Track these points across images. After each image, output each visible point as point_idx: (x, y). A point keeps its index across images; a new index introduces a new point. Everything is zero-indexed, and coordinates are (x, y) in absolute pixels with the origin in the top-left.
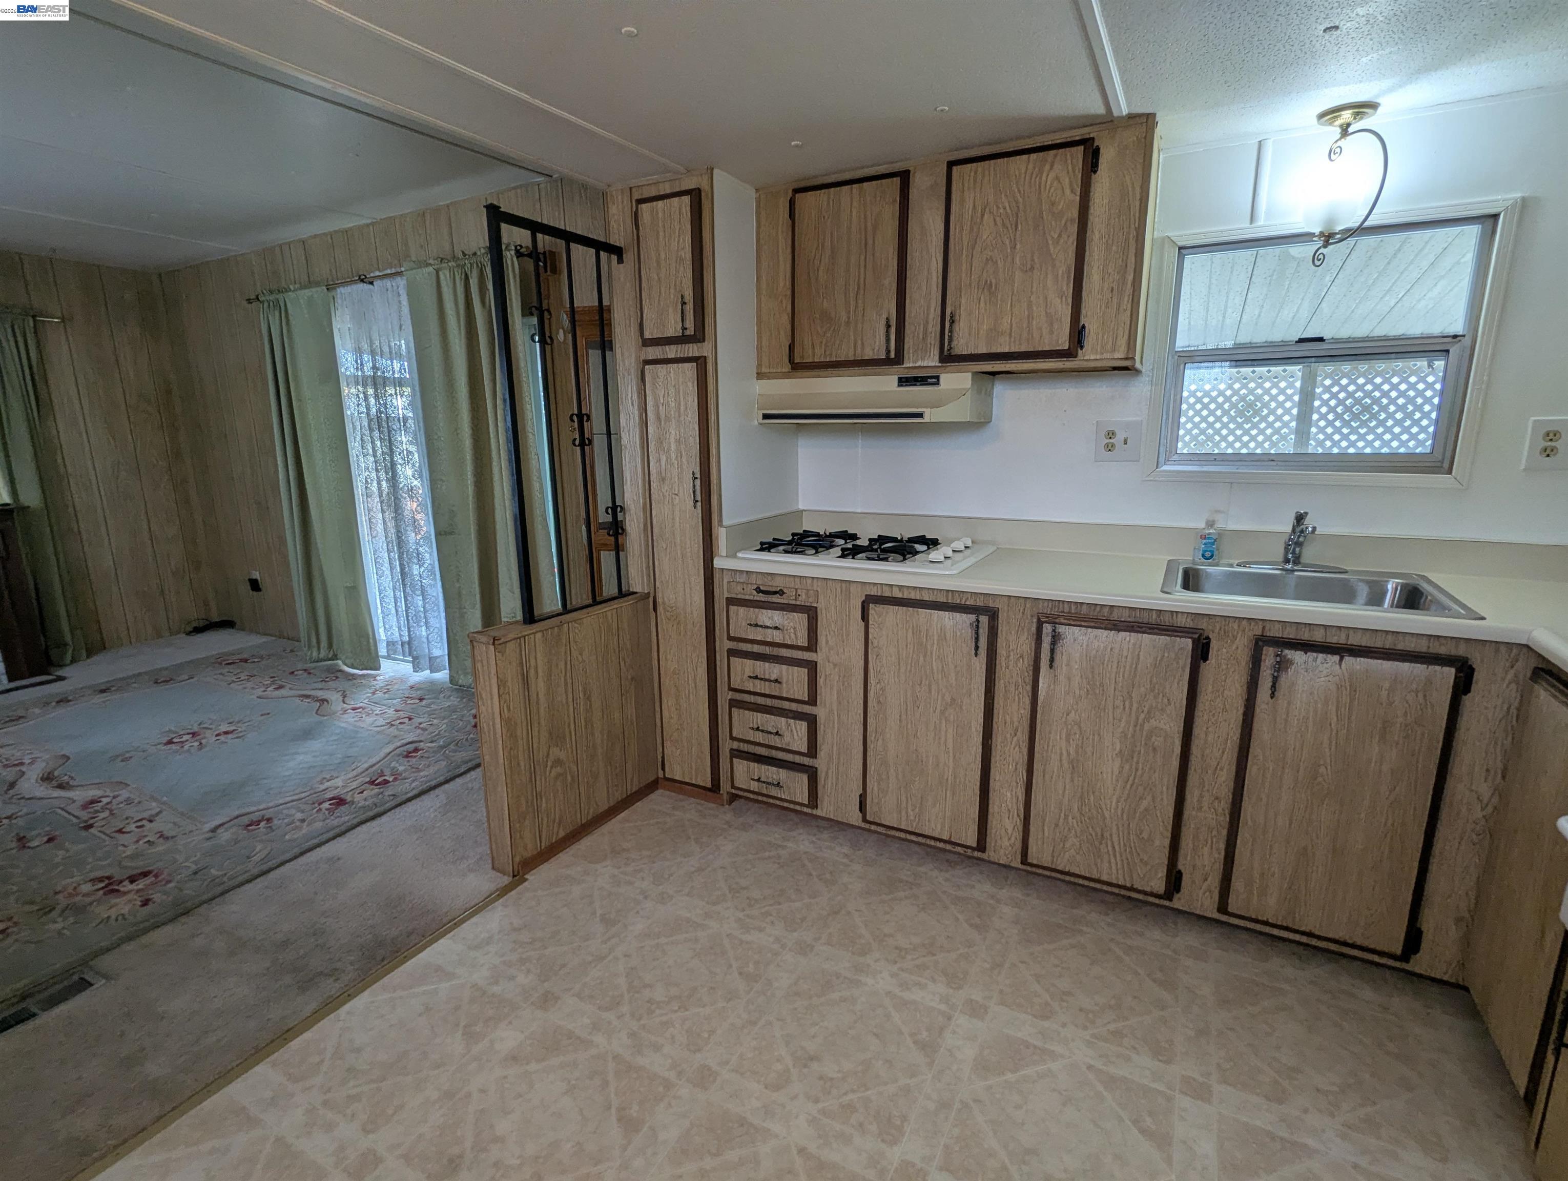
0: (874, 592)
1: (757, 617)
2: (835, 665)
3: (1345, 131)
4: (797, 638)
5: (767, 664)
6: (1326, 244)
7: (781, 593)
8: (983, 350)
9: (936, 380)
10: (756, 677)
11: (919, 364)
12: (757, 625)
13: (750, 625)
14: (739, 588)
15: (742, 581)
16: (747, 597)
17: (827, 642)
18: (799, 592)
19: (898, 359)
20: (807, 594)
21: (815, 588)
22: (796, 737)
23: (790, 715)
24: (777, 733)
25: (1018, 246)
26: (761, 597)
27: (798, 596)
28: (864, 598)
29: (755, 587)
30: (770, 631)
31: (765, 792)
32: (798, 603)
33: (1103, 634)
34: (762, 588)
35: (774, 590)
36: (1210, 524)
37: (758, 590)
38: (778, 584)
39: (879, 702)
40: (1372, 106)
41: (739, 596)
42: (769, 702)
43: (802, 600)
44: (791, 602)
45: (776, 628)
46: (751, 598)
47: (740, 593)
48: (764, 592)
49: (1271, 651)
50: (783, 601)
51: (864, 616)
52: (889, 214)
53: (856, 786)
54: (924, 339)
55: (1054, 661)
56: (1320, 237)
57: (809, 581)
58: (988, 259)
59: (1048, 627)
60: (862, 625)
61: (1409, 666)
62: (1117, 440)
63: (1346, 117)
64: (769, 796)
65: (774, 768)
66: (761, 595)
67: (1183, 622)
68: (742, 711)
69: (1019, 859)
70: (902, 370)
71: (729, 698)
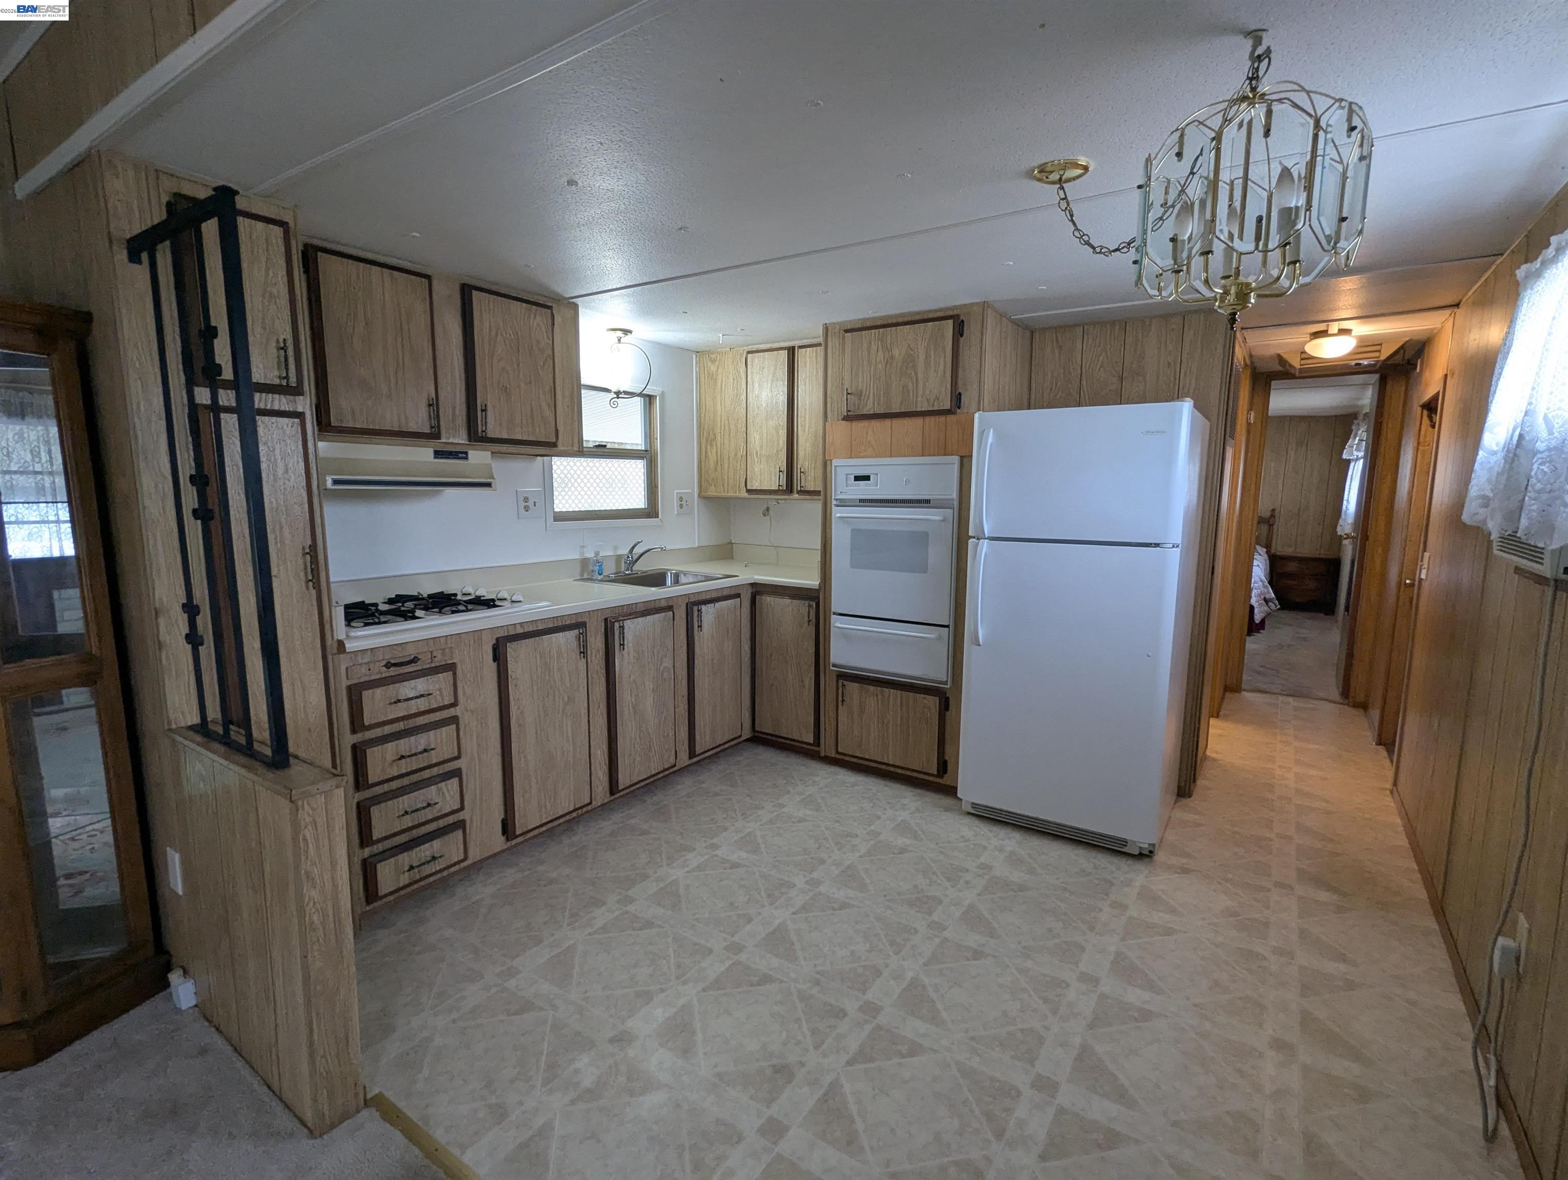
0: (501, 634)
1: (397, 693)
2: (472, 712)
3: (619, 340)
5: (413, 738)
6: (618, 398)
7: (415, 660)
8: (505, 436)
9: (464, 456)
10: (402, 757)
11: (451, 440)
12: (399, 701)
13: (390, 704)
14: (364, 670)
15: (366, 660)
16: (373, 677)
17: (464, 692)
18: (435, 654)
19: (438, 436)
20: (443, 654)
21: (449, 646)
22: (448, 798)
23: (438, 780)
24: (429, 805)
25: (521, 365)
26: (393, 671)
27: (433, 658)
28: (494, 642)
29: (384, 663)
30: (413, 702)
31: (418, 877)
32: (433, 665)
34: (393, 662)
35: (407, 659)
36: (597, 554)
37: (388, 665)
38: (411, 652)
39: (520, 725)
40: (630, 332)
41: (362, 680)
42: (406, 781)
43: (439, 660)
44: (425, 667)
45: (422, 696)
46: (378, 676)
47: (365, 675)
48: (395, 665)
49: (695, 608)
50: (418, 668)
51: (495, 659)
52: (421, 308)
53: (498, 814)
54: (453, 420)
55: (623, 645)
56: (615, 393)
57: (443, 640)
58: (503, 369)
59: (617, 625)
60: (494, 666)
61: (729, 601)
62: (531, 504)
63: (620, 334)
64: (422, 879)
65: (427, 845)
66: (392, 669)
67: (664, 604)
68: (383, 805)
69: (608, 794)
70: (438, 444)
71: (356, 801)
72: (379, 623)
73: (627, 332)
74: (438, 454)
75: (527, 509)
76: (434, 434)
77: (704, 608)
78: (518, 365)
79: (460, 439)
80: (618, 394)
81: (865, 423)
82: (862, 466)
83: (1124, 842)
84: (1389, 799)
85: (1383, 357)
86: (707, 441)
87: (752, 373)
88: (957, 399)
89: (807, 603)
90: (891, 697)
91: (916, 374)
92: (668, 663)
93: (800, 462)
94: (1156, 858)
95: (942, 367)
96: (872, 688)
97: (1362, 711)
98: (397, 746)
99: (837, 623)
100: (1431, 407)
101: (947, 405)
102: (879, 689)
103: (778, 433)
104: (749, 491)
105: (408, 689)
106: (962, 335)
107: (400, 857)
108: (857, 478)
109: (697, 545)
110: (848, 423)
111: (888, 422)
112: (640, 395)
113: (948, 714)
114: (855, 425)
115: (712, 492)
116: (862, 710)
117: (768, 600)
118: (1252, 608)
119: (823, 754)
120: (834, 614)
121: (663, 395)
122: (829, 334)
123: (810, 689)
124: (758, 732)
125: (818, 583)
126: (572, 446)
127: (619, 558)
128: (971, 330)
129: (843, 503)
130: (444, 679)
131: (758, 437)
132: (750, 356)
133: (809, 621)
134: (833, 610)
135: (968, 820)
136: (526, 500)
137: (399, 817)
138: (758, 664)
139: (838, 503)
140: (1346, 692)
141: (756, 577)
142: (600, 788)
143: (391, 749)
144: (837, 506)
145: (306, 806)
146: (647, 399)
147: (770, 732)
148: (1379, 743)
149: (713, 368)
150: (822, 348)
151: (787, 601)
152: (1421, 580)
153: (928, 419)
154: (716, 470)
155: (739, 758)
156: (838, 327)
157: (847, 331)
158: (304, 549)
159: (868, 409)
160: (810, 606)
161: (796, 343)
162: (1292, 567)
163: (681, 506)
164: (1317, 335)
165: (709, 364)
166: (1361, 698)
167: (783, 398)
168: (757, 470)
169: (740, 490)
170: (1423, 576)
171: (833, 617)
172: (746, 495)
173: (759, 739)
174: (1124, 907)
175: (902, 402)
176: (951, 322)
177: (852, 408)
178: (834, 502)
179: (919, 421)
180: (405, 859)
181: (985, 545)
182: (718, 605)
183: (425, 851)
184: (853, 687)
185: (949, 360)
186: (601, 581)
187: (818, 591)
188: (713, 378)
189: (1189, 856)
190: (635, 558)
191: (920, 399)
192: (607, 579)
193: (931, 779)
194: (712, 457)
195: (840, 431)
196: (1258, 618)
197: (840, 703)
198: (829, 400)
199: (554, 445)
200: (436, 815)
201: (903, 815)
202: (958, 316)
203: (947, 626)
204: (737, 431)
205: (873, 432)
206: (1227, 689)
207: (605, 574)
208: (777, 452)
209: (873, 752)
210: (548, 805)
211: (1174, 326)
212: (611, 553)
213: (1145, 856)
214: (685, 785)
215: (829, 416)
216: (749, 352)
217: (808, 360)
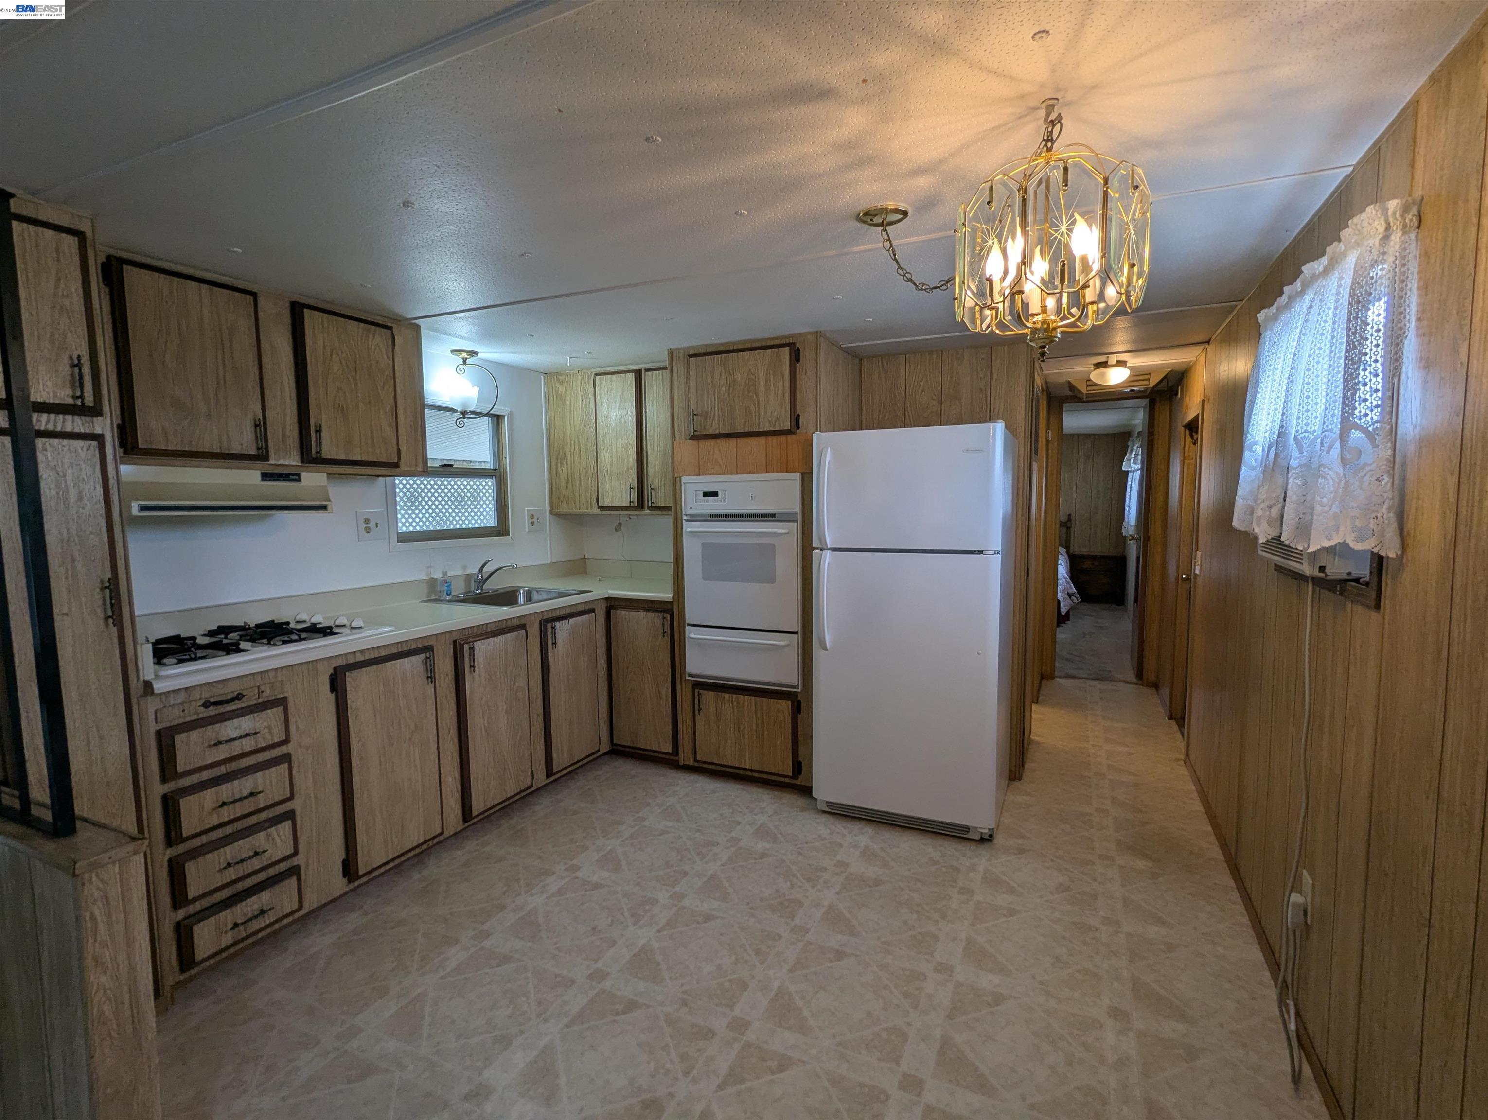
0: (340, 662)
1: (217, 734)
2: (307, 748)
3: (465, 363)
4: (272, 734)
5: (236, 782)
6: (464, 418)
7: (239, 697)
8: (342, 457)
9: (297, 478)
10: (224, 804)
11: (281, 462)
12: (220, 743)
13: (210, 746)
14: (177, 712)
15: (180, 701)
16: (188, 719)
17: (297, 727)
18: (262, 688)
19: (266, 458)
20: (272, 688)
21: (279, 679)
22: (279, 844)
23: (267, 825)
24: (256, 854)
25: (359, 385)
26: (212, 711)
27: (260, 693)
28: (331, 671)
29: (202, 702)
30: (237, 742)
31: (244, 935)
32: (260, 700)
33: (491, 640)
34: (212, 700)
35: (230, 697)
36: (445, 574)
37: (207, 705)
38: (233, 689)
39: (361, 758)
40: (476, 353)
41: (175, 723)
42: (229, 830)
43: (268, 694)
45: (247, 735)
46: (195, 717)
47: (180, 717)
48: (215, 704)
49: (549, 625)
50: (243, 705)
51: (334, 688)
52: (244, 326)
53: (339, 855)
54: (284, 441)
55: (474, 667)
56: (461, 413)
57: (271, 674)
58: (339, 389)
59: (466, 647)
60: (332, 697)
61: (584, 617)
62: (372, 525)
63: (464, 355)
64: (247, 937)
65: (254, 898)
66: (211, 708)
67: (516, 622)
68: (200, 859)
69: (461, 822)
70: (266, 466)
71: (167, 858)
72: (196, 659)
73: (473, 353)
74: (265, 476)
75: (368, 530)
76: (262, 456)
77: (558, 625)
78: (356, 385)
79: (292, 460)
80: (464, 413)
81: (711, 443)
82: (710, 482)
83: (967, 829)
84: (1184, 768)
85: (1152, 385)
86: (557, 459)
87: (600, 394)
88: (796, 420)
89: (661, 615)
90: (746, 704)
91: (757, 396)
92: (522, 682)
93: (650, 479)
94: (995, 841)
95: (781, 391)
96: (727, 696)
97: (1154, 690)
98: (217, 793)
99: (692, 634)
100: (1193, 427)
101: (787, 426)
102: (734, 696)
103: (627, 451)
104: (601, 508)
105: (231, 729)
106: (798, 361)
107: (222, 915)
108: (706, 494)
109: (549, 561)
110: (695, 443)
111: (733, 442)
112: (488, 415)
113: (800, 716)
114: (703, 444)
115: (564, 509)
116: (718, 718)
117: (623, 614)
118: (1059, 602)
119: (681, 763)
120: (688, 625)
121: (511, 414)
122: (675, 358)
123: (667, 700)
124: (617, 745)
125: (671, 596)
126: (416, 466)
127: (469, 577)
128: (807, 355)
129: (693, 518)
130: (274, 715)
131: (607, 455)
132: (597, 378)
133: (664, 633)
134: (687, 621)
135: (824, 818)
136: (367, 521)
137: (220, 870)
138: (614, 677)
139: (688, 518)
140: (1140, 675)
141: (610, 592)
142: (452, 816)
143: (209, 797)
144: (687, 521)
145: (94, 879)
146: (495, 419)
147: (628, 744)
148: (1171, 718)
149: (562, 389)
150: (668, 371)
151: (642, 614)
152: (1195, 575)
153: (770, 438)
154: (567, 487)
155: (599, 773)
156: (682, 352)
157: (691, 356)
158: (102, 582)
159: (714, 429)
160: (664, 618)
161: (643, 366)
162: (1087, 564)
163: (532, 523)
164: (1099, 365)
165: (558, 385)
166: (1152, 678)
167: (631, 419)
168: (608, 487)
169: (591, 507)
170: (1197, 572)
171: (687, 628)
172: (597, 511)
173: (618, 751)
174: (971, 892)
175: (745, 423)
176: (788, 348)
177: (698, 428)
178: (685, 517)
179: (762, 440)
180: (228, 916)
181: (828, 556)
182: (573, 621)
183: (252, 904)
184: (709, 696)
185: (787, 384)
186: (450, 601)
187: (672, 603)
188: (561, 398)
189: (1022, 836)
190: (485, 576)
191: (762, 420)
192: (456, 599)
193: (787, 780)
194: (563, 474)
195: (687, 450)
196: (1063, 611)
197: (697, 713)
198: (676, 420)
199: (396, 465)
200: (265, 863)
201: (761, 819)
202: (794, 344)
203: (797, 633)
204: (587, 449)
205: (720, 451)
206: (1042, 677)
207: (453, 594)
208: (628, 469)
209: (731, 758)
210: (395, 840)
211: (983, 356)
212: (460, 573)
213: (986, 840)
214: (543, 805)
215: (677, 435)
216: (596, 375)
217: (655, 383)
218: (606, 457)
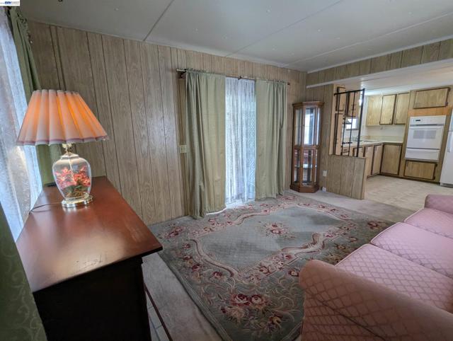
49: (375, 146)
55: (366, 151)
82: (418, 118)
86: (369, 114)
87: (384, 100)
88: (447, 104)
89: (399, 146)
90: (421, 164)
91: (436, 99)
93: (397, 118)
95: (443, 98)
101: (444, 105)
102: (418, 162)
103: (390, 112)
104: (380, 124)
106: (450, 91)
110: (415, 110)
113: (437, 167)
114: (418, 110)
115: (369, 125)
116: (413, 167)
117: (387, 146)
119: (400, 177)
122: (412, 91)
123: (397, 163)
124: (381, 173)
125: (403, 142)
132: (384, 96)
133: (399, 150)
135: (443, 187)
144: (410, 126)
147: (385, 173)
150: (409, 94)
151: (393, 146)
153: (438, 108)
154: (371, 120)
157: (417, 91)
159: (421, 107)
161: (398, 93)
165: (372, 98)
167: (393, 105)
168: (383, 120)
171: (406, 148)
175: (431, 105)
176: (447, 89)
177: (417, 107)
182: (378, 146)
184: (410, 162)
185: (446, 96)
188: (372, 101)
193: (430, 181)
194: (370, 117)
195: (412, 111)
197: (406, 166)
198: (410, 105)
202: (449, 87)
203: (439, 149)
205: (422, 111)
208: (390, 116)
209: (415, 175)
215: (410, 108)
218: (384, 113)
